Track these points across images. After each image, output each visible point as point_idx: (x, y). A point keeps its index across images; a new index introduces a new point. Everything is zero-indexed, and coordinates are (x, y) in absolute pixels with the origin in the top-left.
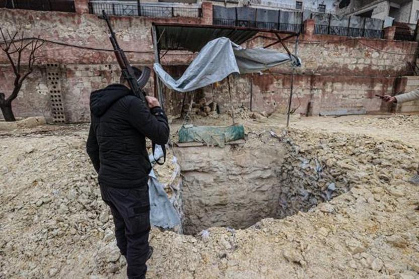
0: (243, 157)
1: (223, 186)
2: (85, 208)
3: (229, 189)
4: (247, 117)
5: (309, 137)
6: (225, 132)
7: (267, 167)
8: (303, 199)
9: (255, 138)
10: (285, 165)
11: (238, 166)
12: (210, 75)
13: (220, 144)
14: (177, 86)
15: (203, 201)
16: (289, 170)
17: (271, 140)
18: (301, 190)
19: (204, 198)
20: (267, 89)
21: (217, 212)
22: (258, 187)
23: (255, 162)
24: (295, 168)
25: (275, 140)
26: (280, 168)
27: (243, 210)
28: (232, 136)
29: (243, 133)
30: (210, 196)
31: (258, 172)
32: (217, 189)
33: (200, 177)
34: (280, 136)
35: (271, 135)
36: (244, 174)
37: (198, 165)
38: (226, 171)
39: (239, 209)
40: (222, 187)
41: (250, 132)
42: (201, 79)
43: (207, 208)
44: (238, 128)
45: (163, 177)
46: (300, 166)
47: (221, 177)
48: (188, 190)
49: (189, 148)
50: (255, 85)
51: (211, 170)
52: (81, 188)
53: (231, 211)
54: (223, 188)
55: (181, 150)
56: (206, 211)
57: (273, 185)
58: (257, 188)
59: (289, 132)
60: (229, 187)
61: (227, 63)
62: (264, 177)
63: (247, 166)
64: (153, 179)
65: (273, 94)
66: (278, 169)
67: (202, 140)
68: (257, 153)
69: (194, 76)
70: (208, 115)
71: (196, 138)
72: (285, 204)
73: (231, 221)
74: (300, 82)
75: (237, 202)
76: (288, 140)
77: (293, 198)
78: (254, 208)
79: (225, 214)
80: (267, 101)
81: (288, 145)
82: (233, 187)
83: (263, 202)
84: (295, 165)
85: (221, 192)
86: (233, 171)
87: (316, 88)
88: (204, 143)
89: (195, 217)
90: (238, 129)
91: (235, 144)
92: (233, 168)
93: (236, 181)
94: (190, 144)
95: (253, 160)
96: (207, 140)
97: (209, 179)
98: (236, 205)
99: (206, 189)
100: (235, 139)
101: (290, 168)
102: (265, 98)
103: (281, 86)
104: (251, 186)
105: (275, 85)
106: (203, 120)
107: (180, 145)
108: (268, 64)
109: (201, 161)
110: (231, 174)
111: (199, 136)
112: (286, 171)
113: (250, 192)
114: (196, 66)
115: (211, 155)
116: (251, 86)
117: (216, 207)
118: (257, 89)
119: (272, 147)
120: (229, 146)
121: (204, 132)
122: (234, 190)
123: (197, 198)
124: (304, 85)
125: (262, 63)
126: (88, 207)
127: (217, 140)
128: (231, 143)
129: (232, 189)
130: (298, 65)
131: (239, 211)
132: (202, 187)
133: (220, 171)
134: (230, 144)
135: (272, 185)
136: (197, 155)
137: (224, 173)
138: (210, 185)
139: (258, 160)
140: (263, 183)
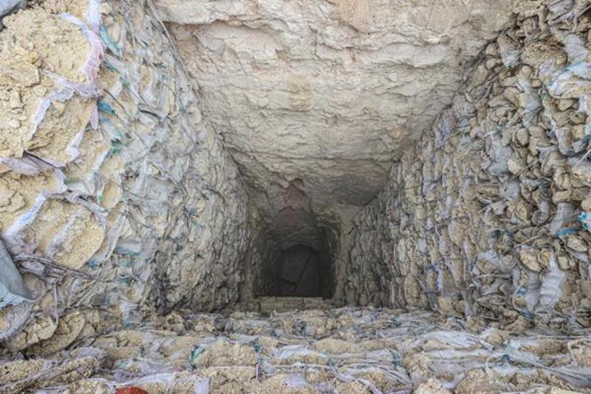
1: (302, 71)
3: (314, 80)
7: (435, 40)
10: (500, 39)
11: (342, 23)
15: (254, 100)
16: (500, 67)
18: (496, 143)
19: (254, 94)
21: (288, 121)
22: (393, 85)
23: (404, 16)
24: (525, 69)
26: (480, 44)
27: (344, 127)
30: (269, 90)
31: (403, 48)
33: (240, 41)
36: (360, 49)
38: (307, 32)
39: (336, 123)
40: (299, 74)
43: (263, 112)
47: (296, 49)
48: (216, 72)
51: (267, 26)
53: (318, 124)
54: (300, 77)
56: (263, 116)
57: (436, 85)
58: (390, 88)
60: (316, 76)
62: (416, 66)
63: (373, 29)
66: (472, 47)
72: (442, 137)
73: (317, 139)
75: (332, 110)
79: (304, 125)
82: (325, 79)
84: (531, 61)
85: (295, 85)
86: (327, 36)
92: (329, 30)
93: (336, 64)
95: (396, 8)
97: (267, 51)
98: (330, 116)
99: (257, 74)
101: (509, 59)
104: (375, 81)
110: (323, 45)
112: (491, 63)
113: (367, 94)
122: (329, 86)
123: (238, 91)
129: (321, 82)
131: (335, 127)
132: (248, 68)
133: (292, 33)
137: (302, 37)
138: (267, 66)
139: (415, 11)
140: (411, 78)
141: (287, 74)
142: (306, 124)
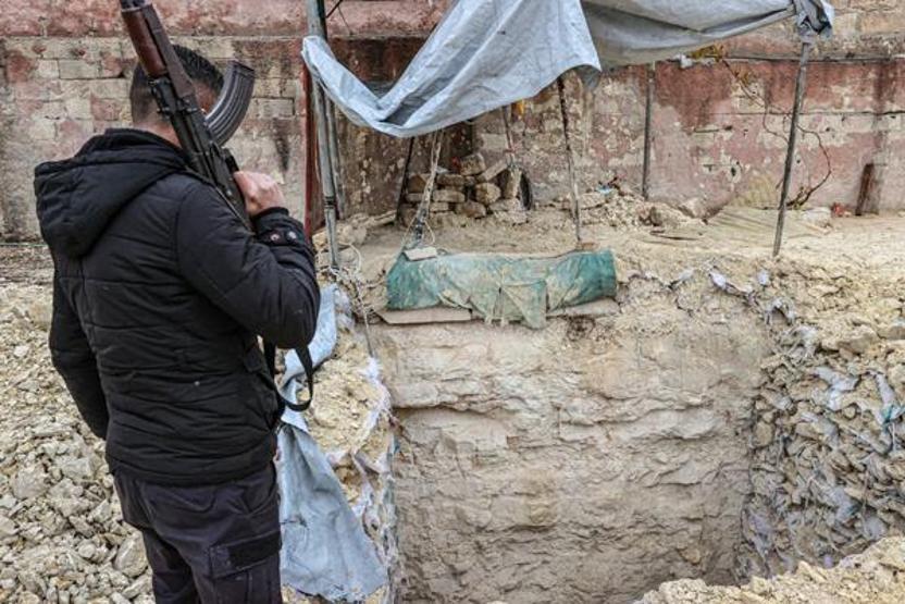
0: (613, 365)
1: (540, 464)
2: (70, 526)
3: (559, 474)
4: (629, 220)
5: (857, 295)
6: (548, 273)
7: (696, 401)
8: (831, 519)
9: (655, 297)
10: (764, 393)
11: (591, 393)
12: (496, 75)
13: (528, 313)
14: (383, 115)
15: (471, 514)
16: (778, 414)
17: (714, 304)
19: (473, 505)
20: (705, 118)
21: (518, 555)
22: (664, 468)
24: (802, 405)
25: (729, 303)
26: (746, 403)
27: (611, 552)
28: (572, 287)
29: (614, 277)
30: (495, 496)
31: (665, 415)
32: (517, 472)
33: (460, 429)
34: (747, 288)
35: (715, 285)
36: (614, 422)
37: (452, 388)
38: (548, 409)
39: (595, 547)
40: (538, 468)
41: (635, 276)
42: (464, 92)
43: (481, 538)
44: (595, 258)
45: (334, 428)
46: (819, 400)
47: (534, 433)
48: (419, 475)
49: (421, 329)
50: (663, 103)
51: (499, 407)
52: (58, 461)
53: (569, 554)
54: (541, 471)
55: (396, 336)
56: (480, 548)
58: (661, 475)
59: (782, 275)
60: (560, 468)
61: (554, 33)
62: (686, 436)
63: (627, 394)
64: (297, 434)
65: (727, 135)
66: (739, 407)
67: (469, 301)
68: (660, 349)
69: (439, 79)
70: (490, 213)
71: (448, 293)
72: (764, 537)
73: (568, 587)
74: (835, 89)
75: (590, 519)
76: (778, 303)
77: (796, 515)
78: (650, 544)
79: (545, 562)
80: (706, 160)
81: (776, 322)
82: (575, 469)
83: (684, 524)
85: (534, 483)
86: (575, 409)
87: (895, 108)
88: (475, 313)
89: (442, 569)
90: (593, 265)
91: (582, 317)
92: (577, 402)
93: (587, 446)
94: (427, 317)
95: (645, 372)
96: (485, 303)
97: (491, 437)
98: (586, 533)
99: (479, 473)
100: (582, 300)
101: (783, 404)
102: (697, 151)
103: (759, 107)
104: (640, 465)
105: (736, 103)
106: (475, 231)
107: (391, 318)
108: (704, 31)
109: (462, 374)
110: (569, 423)
111: (456, 287)
112: (768, 416)
113: (634, 487)
114: (447, 45)
115: (497, 356)
116: (648, 108)
117: (516, 536)
118: (668, 119)
119: (719, 329)
120: (563, 323)
121: (475, 274)
122: (581, 479)
123: (447, 504)
124: (847, 101)
125: (685, 29)
126: (81, 523)
127: (517, 301)
128: (570, 312)
129: (570, 474)
130: (819, 31)
131: (597, 555)
132: (468, 465)
133: (531, 410)
134: (564, 317)
135: (716, 463)
136: (451, 354)
137: (543, 416)
138: (494, 460)
139: (665, 374)
140: (685, 457)
141: (521, 470)
142: (548, 558)
